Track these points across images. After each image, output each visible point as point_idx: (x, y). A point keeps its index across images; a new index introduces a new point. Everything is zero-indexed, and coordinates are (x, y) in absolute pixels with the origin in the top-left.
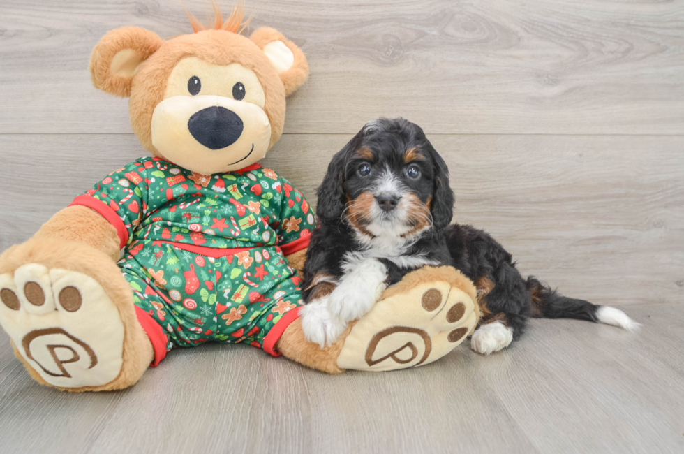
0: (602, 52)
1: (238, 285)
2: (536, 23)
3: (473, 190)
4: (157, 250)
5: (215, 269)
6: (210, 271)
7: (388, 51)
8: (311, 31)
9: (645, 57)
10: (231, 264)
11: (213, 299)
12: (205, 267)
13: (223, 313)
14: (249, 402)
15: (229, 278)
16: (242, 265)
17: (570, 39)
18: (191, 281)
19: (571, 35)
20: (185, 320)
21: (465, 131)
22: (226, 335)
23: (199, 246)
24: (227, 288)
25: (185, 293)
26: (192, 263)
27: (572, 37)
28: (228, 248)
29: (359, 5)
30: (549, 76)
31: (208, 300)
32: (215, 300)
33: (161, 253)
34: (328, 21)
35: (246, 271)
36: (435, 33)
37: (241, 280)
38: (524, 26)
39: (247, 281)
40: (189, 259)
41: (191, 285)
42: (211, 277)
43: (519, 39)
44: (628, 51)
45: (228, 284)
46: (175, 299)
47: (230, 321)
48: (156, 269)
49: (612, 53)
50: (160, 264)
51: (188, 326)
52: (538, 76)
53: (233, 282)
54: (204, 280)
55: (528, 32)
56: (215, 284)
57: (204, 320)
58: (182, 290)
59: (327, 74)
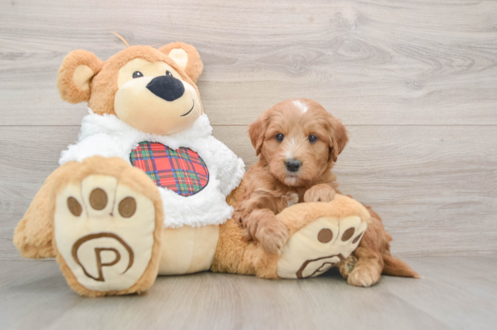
0: (452, 66)
2: (403, 46)
3: (363, 166)
7: (297, 66)
8: (241, 53)
9: (484, 69)
17: (428, 57)
19: (428, 54)
21: (355, 123)
27: (429, 56)
29: (275, 35)
30: (415, 83)
34: (253, 45)
36: (330, 53)
38: (394, 48)
43: (391, 57)
44: (471, 65)
49: (459, 66)
52: (407, 83)
55: (397, 52)
59: (253, 82)
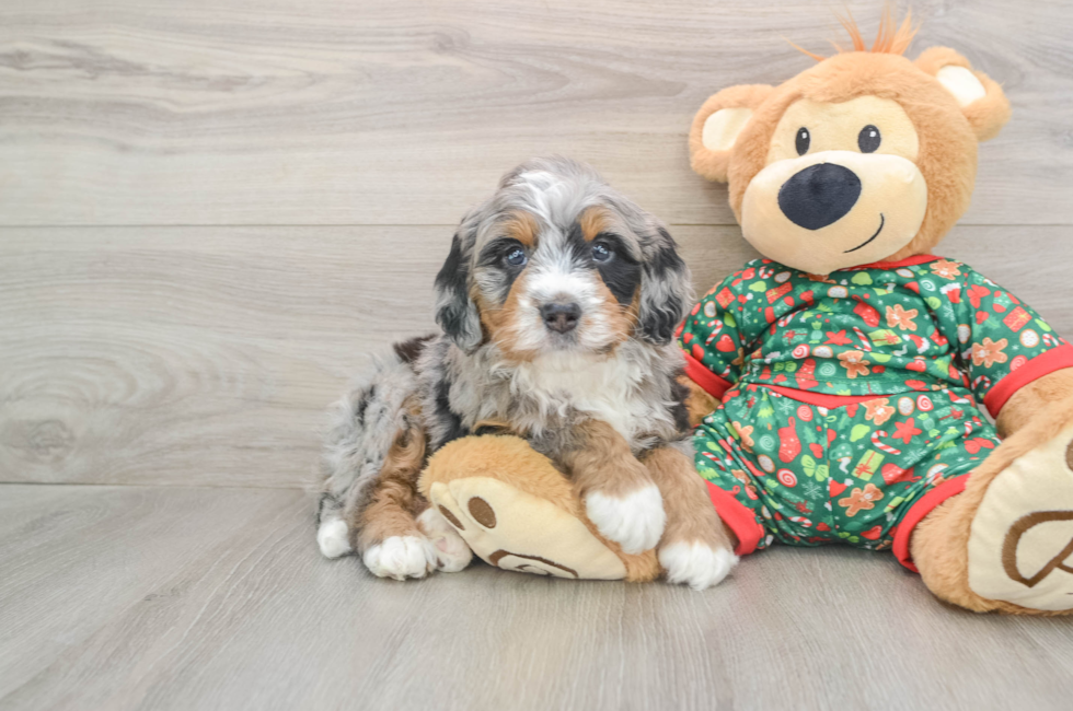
1: (864, 451)
4: (750, 396)
6: (819, 429)
10: (852, 417)
12: (812, 423)
13: (840, 496)
15: (847, 440)
18: (788, 442)
22: (852, 533)
23: (807, 391)
24: (844, 456)
31: (814, 474)
32: (826, 474)
33: (754, 400)
35: (877, 429)
39: (879, 445)
40: (789, 410)
42: (819, 439)
45: (846, 450)
46: (766, 469)
47: (853, 510)
48: (745, 423)
50: (751, 416)
57: (811, 506)
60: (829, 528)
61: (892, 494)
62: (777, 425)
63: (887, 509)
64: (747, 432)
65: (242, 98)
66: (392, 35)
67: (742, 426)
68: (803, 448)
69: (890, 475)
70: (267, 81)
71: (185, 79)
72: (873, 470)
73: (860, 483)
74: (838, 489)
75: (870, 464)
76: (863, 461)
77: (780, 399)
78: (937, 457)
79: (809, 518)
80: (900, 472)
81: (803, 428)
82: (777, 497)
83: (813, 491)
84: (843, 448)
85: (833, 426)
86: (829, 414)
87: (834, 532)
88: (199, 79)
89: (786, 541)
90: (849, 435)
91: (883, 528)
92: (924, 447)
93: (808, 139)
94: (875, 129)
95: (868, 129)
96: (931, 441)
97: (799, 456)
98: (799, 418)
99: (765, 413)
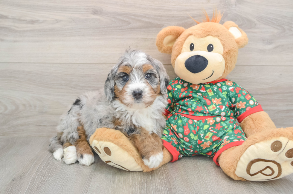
1: (207, 132)
4: (176, 117)
5: (196, 125)
6: (194, 126)
10: (204, 123)
11: (196, 138)
12: (192, 125)
13: (201, 144)
14: (145, 181)
15: (203, 129)
16: (209, 123)
18: (186, 130)
20: (185, 146)
22: (204, 153)
23: (191, 115)
24: (202, 133)
25: (184, 135)
26: (187, 123)
28: (204, 116)
31: (194, 138)
32: (197, 139)
33: (177, 118)
35: (210, 126)
37: (208, 130)
39: (211, 131)
40: (186, 121)
41: (186, 131)
42: (195, 129)
45: (202, 132)
46: (180, 137)
47: (204, 148)
48: (174, 124)
50: (176, 123)
51: (186, 148)
53: (205, 131)
54: (192, 130)
56: (197, 132)
57: (193, 147)
58: (183, 133)
60: (198, 152)
61: (214, 143)
62: (183, 125)
63: (213, 148)
64: (175, 127)
65: (36, 26)
66: (80, 9)
67: (174, 126)
68: (190, 131)
69: (214, 139)
70: (44, 22)
71: (20, 20)
72: (210, 137)
73: (206, 141)
74: (200, 142)
75: (209, 136)
76: (207, 135)
77: (184, 118)
78: (227, 134)
79: (193, 149)
80: (217, 138)
81: (190, 126)
82: (184, 144)
83: (194, 143)
84: (202, 131)
85: (198, 125)
86: (197, 122)
87: (199, 153)
88: (24, 20)
89: (186, 156)
90: (203, 127)
91: (212, 153)
92: (224, 131)
93: (193, 47)
94: (212, 45)
95: (210, 45)
96: (225, 130)
97: (189, 134)
98: (189, 123)
99: (180, 122)
